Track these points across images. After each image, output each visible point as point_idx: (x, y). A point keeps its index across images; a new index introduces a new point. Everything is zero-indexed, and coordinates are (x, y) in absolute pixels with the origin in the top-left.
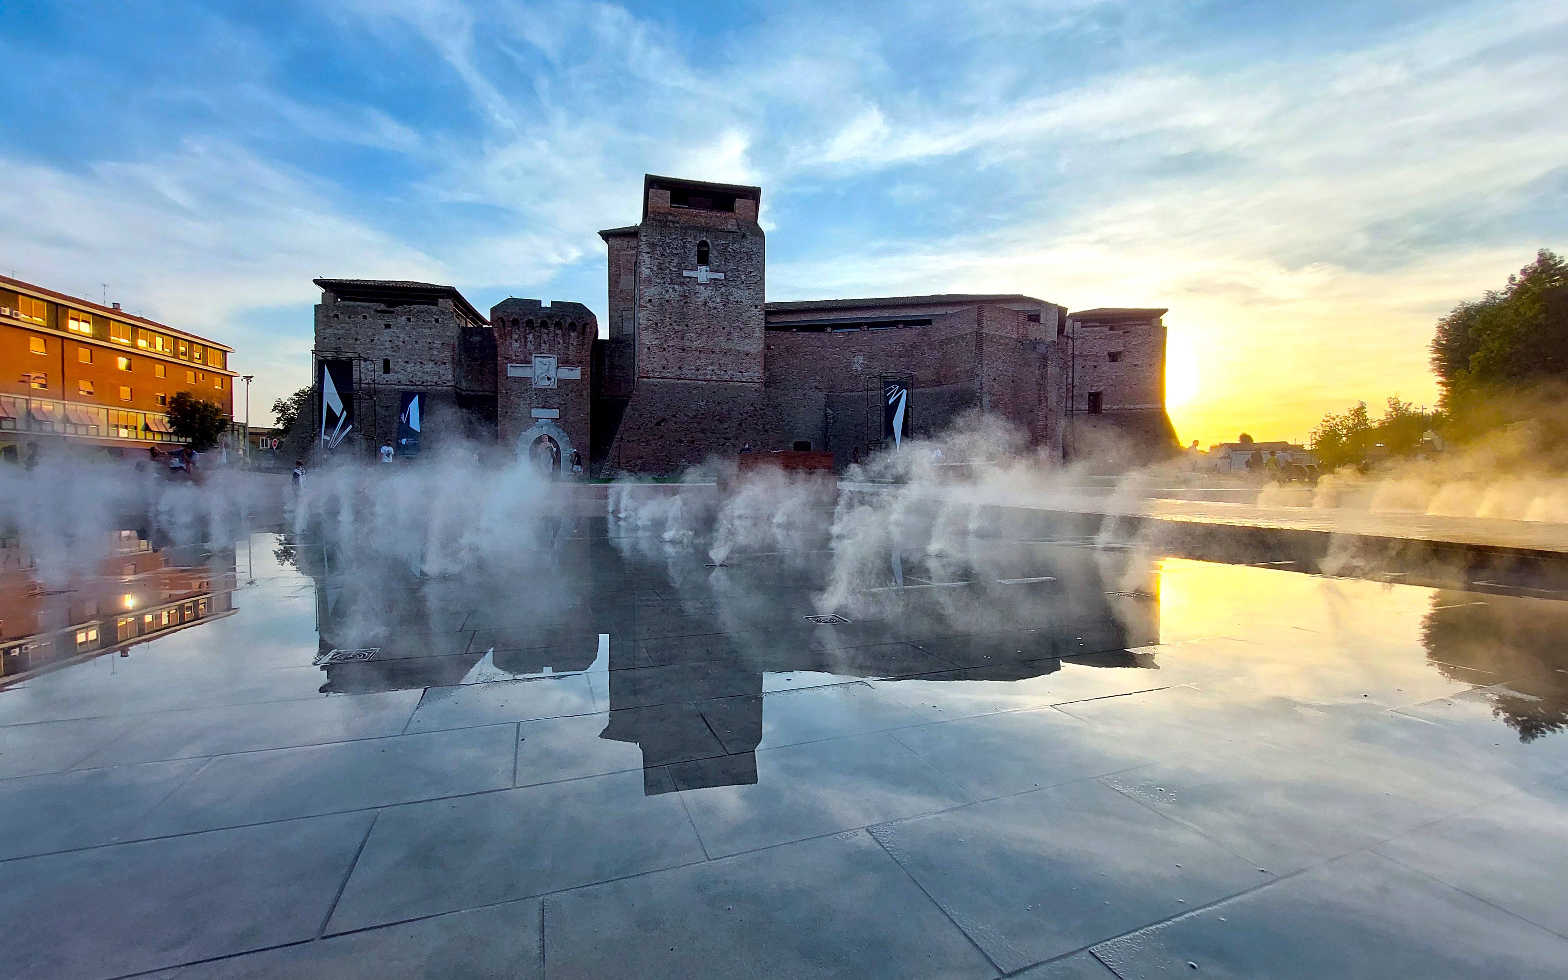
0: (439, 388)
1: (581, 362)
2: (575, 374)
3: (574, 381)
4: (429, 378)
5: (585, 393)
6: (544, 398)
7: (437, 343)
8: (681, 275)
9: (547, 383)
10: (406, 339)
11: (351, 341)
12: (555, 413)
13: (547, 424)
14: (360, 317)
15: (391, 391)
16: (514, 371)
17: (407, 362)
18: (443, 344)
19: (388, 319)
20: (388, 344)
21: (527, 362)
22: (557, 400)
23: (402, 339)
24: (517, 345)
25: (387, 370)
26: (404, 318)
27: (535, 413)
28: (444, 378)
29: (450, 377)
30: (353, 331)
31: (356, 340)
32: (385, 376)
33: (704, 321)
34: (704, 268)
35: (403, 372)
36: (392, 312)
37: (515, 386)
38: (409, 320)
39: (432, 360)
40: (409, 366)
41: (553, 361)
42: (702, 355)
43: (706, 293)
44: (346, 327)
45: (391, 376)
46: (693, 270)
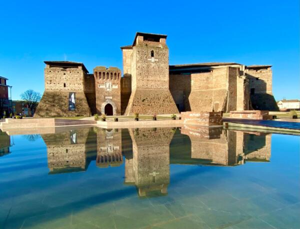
0: (79, 91)
1: (118, 84)
2: (116, 87)
4: (76, 88)
5: (119, 92)
6: (108, 94)
8: (147, 60)
9: (109, 90)
11: (55, 78)
12: (111, 98)
13: (109, 101)
14: (57, 72)
15: (66, 92)
16: (100, 86)
17: (70, 84)
18: (80, 79)
20: (65, 79)
22: (111, 94)
23: (69, 78)
24: (100, 79)
25: (65, 86)
26: (69, 72)
27: (106, 98)
29: (82, 88)
33: (153, 72)
34: (153, 58)
35: (69, 87)
36: (66, 70)
39: (77, 84)
41: (111, 83)
42: (153, 82)
43: (153, 65)
44: (53, 74)
45: (66, 88)
46: (150, 58)
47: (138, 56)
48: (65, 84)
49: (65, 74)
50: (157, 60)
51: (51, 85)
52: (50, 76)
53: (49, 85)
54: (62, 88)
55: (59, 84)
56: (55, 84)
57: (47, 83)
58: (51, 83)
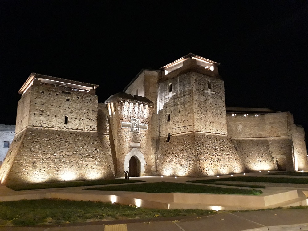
0: (90, 132)
1: (148, 123)
4: (86, 127)
5: (149, 136)
6: (135, 138)
7: (90, 110)
8: (204, 92)
10: (77, 107)
12: (138, 145)
13: (136, 150)
14: (55, 94)
15: (68, 132)
17: (76, 118)
18: (93, 111)
19: (68, 97)
20: (68, 109)
21: (128, 121)
22: (140, 139)
23: (74, 107)
24: (125, 113)
25: (66, 122)
26: (76, 97)
27: (132, 145)
28: (93, 127)
29: (96, 126)
30: (51, 101)
31: (52, 105)
32: (65, 125)
33: (211, 111)
34: (210, 90)
35: (74, 123)
36: (70, 93)
37: (124, 132)
38: (78, 98)
39: (88, 119)
40: (77, 120)
42: (211, 124)
43: (211, 100)
44: (48, 98)
45: (68, 126)
46: (207, 90)
47: (195, 85)
48: (66, 119)
49: (68, 100)
50: (214, 94)
51: (42, 118)
52: (42, 100)
53: (37, 118)
54: (60, 125)
55: (56, 116)
56: (49, 116)
57: (35, 114)
58: (41, 115)
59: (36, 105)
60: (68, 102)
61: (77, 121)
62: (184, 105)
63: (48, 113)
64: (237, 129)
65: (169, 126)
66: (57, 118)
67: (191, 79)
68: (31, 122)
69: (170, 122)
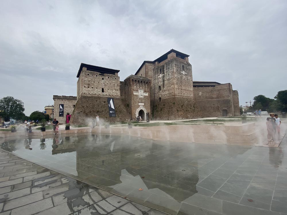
0: (117, 97)
1: (148, 92)
2: (147, 94)
3: (147, 96)
4: (114, 94)
5: (149, 99)
6: (141, 101)
7: (116, 85)
8: (180, 72)
9: (141, 96)
11: (93, 82)
12: (143, 104)
13: (142, 107)
14: (96, 76)
15: (104, 97)
16: (135, 94)
17: (108, 89)
19: (103, 77)
20: (103, 84)
21: (137, 91)
22: (143, 101)
23: (107, 83)
24: (135, 86)
25: (103, 91)
26: (107, 77)
27: (140, 104)
28: (118, 94)
29: (119, 94)
30: (93, 80)
32: (103, 93)
33: (184, 83)
34: (184, 71)
35: (107, 92)
36: (104, 75)
37: (135, 97)
38: (109, 78)
39: (115, 89)
41: (142, 91)
42: (185, 91)
43: (184, 77)
44: (91, 78)
46: (182, 71)
47: (175, 68)
48: (103, 89)
49: (103, 79)
50: (186, 73)
51: (89, 89)
52: (88, 79)
53: (86, 89)
54: (100, 93)
55: (97, 88)
56: (93, 88)
57: (85, 87)
58: (88, 87)
59: (85, 82)
60: (103, 80)
61: (109, 91)
62: (169, 81)
63: (92, 86)
64: (198, 94)
65: (160, 93)
66: (98, 89)
67: (173, 64)
68: (83, 91)
69: (161, 91)
